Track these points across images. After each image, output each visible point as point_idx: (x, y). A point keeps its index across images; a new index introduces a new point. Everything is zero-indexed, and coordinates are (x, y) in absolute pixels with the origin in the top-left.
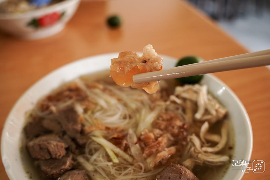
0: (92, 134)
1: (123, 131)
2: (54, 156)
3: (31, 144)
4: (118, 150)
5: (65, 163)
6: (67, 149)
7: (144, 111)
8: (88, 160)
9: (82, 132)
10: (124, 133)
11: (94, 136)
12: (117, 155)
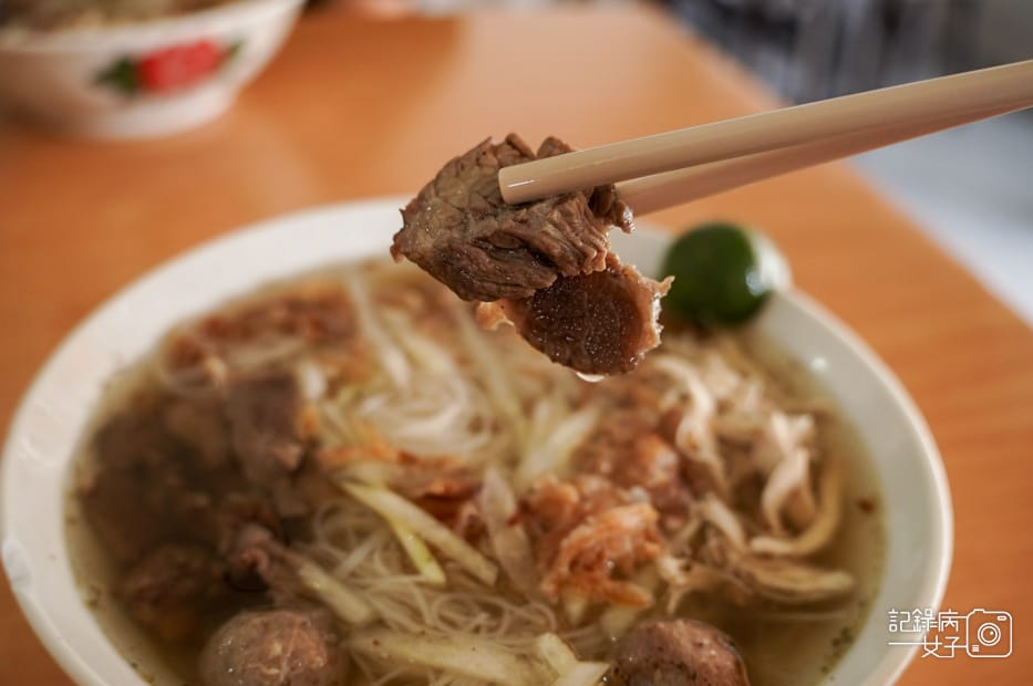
0: (350, 472)
1: (463, 472)
10: (469, 481)
11: (358, 481)
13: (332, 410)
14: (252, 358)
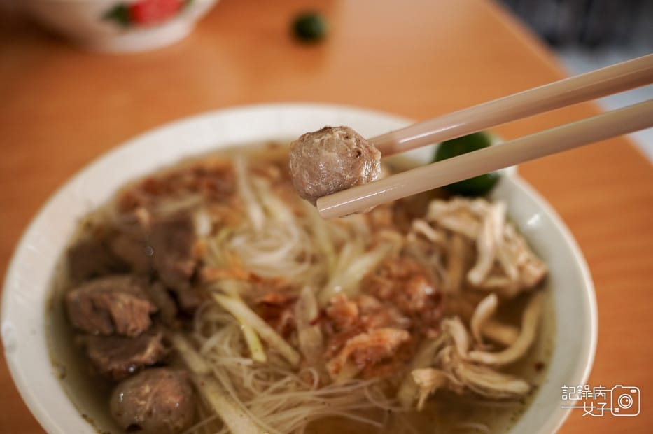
0: (217, 286)
1: (289, 288)
2: (121, 330)
3: (74, 295)
4: (268, 332)
5: (143, 349)
6: (154, 317)
7: (348, 251)
8: (197, 347)
9: (195, 279)
10: (291, 294)
11: (221, 292)
12: (264, 344)
13: (214, 244)
14: (169, 207)
